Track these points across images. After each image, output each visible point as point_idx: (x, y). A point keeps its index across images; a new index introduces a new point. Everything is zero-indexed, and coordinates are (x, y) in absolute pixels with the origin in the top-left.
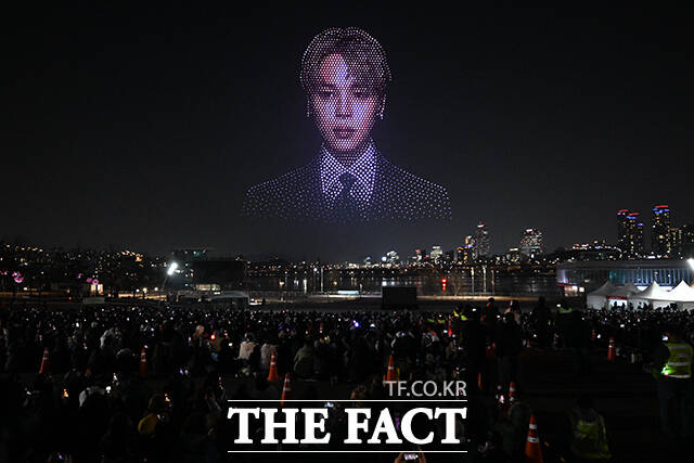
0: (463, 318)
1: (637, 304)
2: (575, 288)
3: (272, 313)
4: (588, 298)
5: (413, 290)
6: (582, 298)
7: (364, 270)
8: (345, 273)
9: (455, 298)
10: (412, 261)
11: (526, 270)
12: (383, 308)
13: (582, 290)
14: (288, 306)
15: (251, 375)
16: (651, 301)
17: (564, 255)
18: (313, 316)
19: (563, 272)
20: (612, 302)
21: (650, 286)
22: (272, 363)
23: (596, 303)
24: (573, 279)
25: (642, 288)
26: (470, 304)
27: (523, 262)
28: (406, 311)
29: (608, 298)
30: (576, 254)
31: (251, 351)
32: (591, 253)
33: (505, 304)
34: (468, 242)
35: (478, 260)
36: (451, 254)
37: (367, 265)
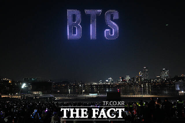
2: (182, 92)
9: (136, 96)
10: (118, 81)
14: (69, 100)
19: (178, 85)
24: (182, 88)
27: (162, 82)
33: (155, 99)
34: (140, 74)
35: (144, 81)
36: (134, 79)
37: (101, 83)
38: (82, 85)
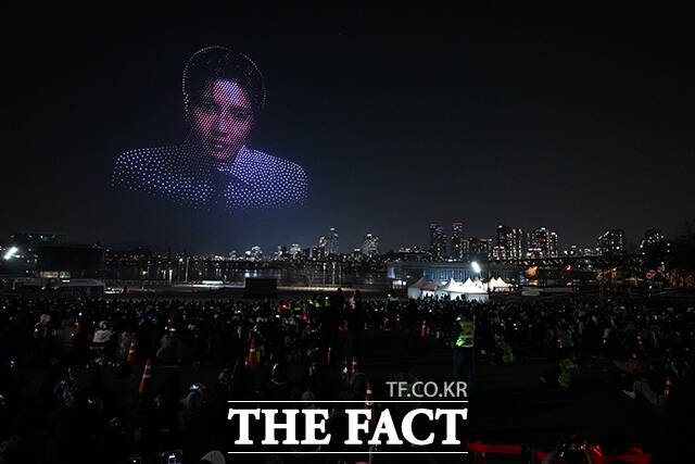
0: (317, 305)
1: (441, 295)
2: (400, 282)
3: (131, 301)
4: (409, 290)
5: (274, 281)
6: (404, 291)
7: (228, 261)
8: (210, 264)
9: (309, 288)
10: (273, 255)
11: (366, 267)
12: (244, 298)
13: (405, 283)
14: (149, 294)
15: (105, 364)
16: (449, 292)
17: (393, 256)
18: (176, 304)
19: (392, 269)
20: (425, 293)
21: (449, 282)
22: (131, 351)
23: (413, 294)
24: (399, 275)
25: (444, 283)
26: (323, 294)
27: (363, 261)
28: (266, 300)
29: (422, 290)
30: (402, 255)
31: (108, 339)
32: (412, 256)
33: (349, 294)
34: (322, 243)
35: (329, 257)
36: (307, 251)
37: (232, 258)
38: (185, 260)
